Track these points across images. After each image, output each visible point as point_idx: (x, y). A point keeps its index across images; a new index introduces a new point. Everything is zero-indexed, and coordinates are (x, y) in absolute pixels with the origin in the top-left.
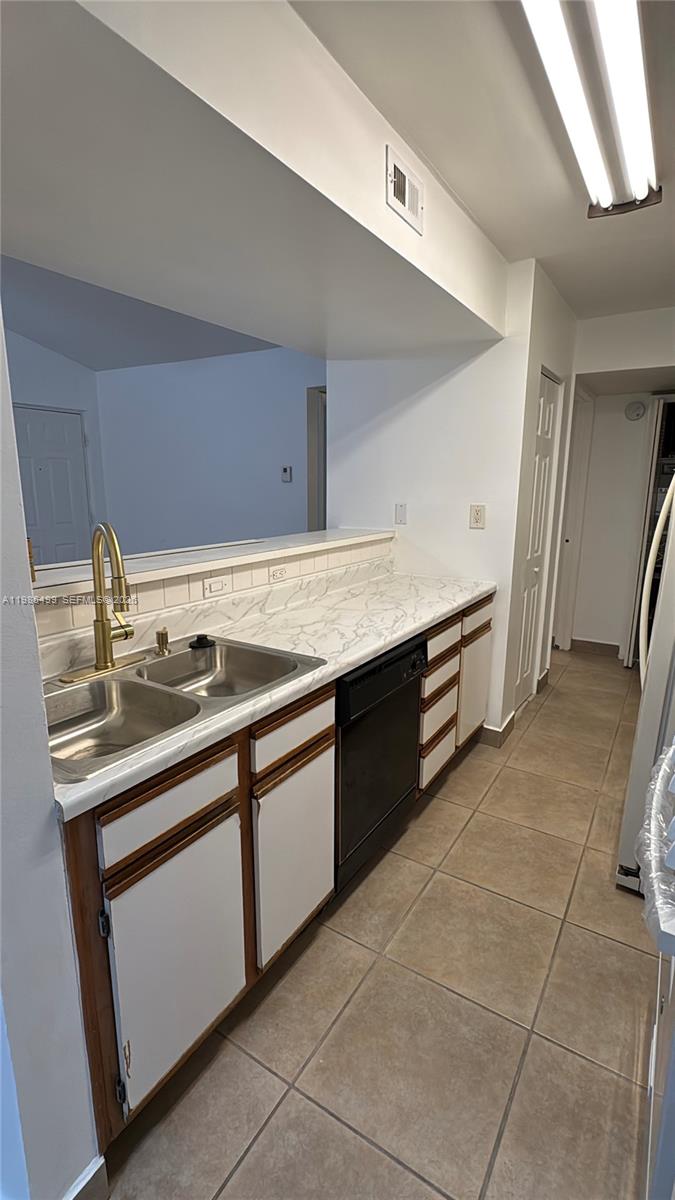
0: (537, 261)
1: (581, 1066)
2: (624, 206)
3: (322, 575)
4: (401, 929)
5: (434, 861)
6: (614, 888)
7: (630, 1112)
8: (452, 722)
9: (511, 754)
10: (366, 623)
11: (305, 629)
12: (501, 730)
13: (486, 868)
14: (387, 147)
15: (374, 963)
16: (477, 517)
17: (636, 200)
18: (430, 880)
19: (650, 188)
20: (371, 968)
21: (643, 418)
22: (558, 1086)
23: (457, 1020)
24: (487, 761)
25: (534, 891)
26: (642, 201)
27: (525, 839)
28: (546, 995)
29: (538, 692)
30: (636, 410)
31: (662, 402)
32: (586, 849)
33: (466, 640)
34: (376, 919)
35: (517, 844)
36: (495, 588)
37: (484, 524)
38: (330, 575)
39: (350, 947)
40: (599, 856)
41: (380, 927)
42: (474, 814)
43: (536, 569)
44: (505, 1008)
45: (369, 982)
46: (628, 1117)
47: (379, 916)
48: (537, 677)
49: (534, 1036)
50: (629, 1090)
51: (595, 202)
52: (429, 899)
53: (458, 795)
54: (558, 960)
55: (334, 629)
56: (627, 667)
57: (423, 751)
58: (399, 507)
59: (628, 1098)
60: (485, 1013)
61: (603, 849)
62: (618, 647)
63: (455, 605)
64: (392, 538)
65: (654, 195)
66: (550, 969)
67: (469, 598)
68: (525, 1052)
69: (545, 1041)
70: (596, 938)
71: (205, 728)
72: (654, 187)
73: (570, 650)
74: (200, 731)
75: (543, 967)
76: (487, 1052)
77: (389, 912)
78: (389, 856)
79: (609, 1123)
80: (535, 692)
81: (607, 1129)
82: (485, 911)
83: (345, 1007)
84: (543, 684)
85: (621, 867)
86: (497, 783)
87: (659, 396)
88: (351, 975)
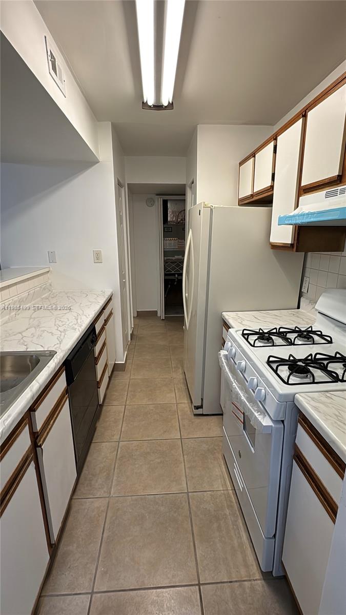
0: (112, 123)
1: (211, 495)
2: (158, 107)
3: (16, 298)
4: (115, 478)
5: (116, 438)
6: (193, 417)
7: (231, 502)
8: (106, 365)
9: (131, 372)
10: (60, 324)
11: (24, 334)
12: (124, 362)
13: (141, 430)
14: (45, 37)
15: (108, 503)
16: (98, 257)
17: (163, 105)
18: (118, 447)
19: (169, 102)
20: (108, 507)
21: (154, 206)
22: (206, 508)
23: (157, 506)
24: (123, 379)
25: (165, 432)
26: (166, 107)
27: (152, 410)
28: (187, 474)
29: (131, 340)
30: (150, 202)
31: (162, 199)
32: (177, 404)
33: (106, 321)
34: (100, 481)
35: (150, 414)
36: (112, 293)
37: (102, 260)
38: (20, 297)
39: (93, 502)
40: (183, 405)
41: (104, 483)
42: (125, 407)
43: (124, 280)
44: (174, 490)
45: (109, 514)
46: (232, 504)
47: (101, 478)
48: (130, 332)
49: (190, 494)
50: (228, 493)
51: (145, 101)
52: (121, 457)
53: (115, 400)
54: (185, 457)
55: (44, 331)
56: (163, 320)
57: (98, 384)
58: (50, 253)
59: (229, 496)
60: (167, 496)
61: (183, 402)
62: (157, 311)
63: (101, 305)
64: (48, 271)
65: (171, 105)
66: (184, 462)
67: (105, 299)
68: (189, 503)
69: (194, 493)
70: (195, 440)
71: (9, 416)
72: (171, 102)
73: (137, 316)
74: (7, 419)
75: (181, 463)
76: (175, 512)
77: (105, 473)
78: (93, 445)
79: (227, 510)
80: (130, 339)
81: (228, 514)
82: (149, 450)
83: (103, 534)
84: (132, 335)
85: (195, 406)
86: (130, 389)
87: (161, 196)
88: (99, 516)
